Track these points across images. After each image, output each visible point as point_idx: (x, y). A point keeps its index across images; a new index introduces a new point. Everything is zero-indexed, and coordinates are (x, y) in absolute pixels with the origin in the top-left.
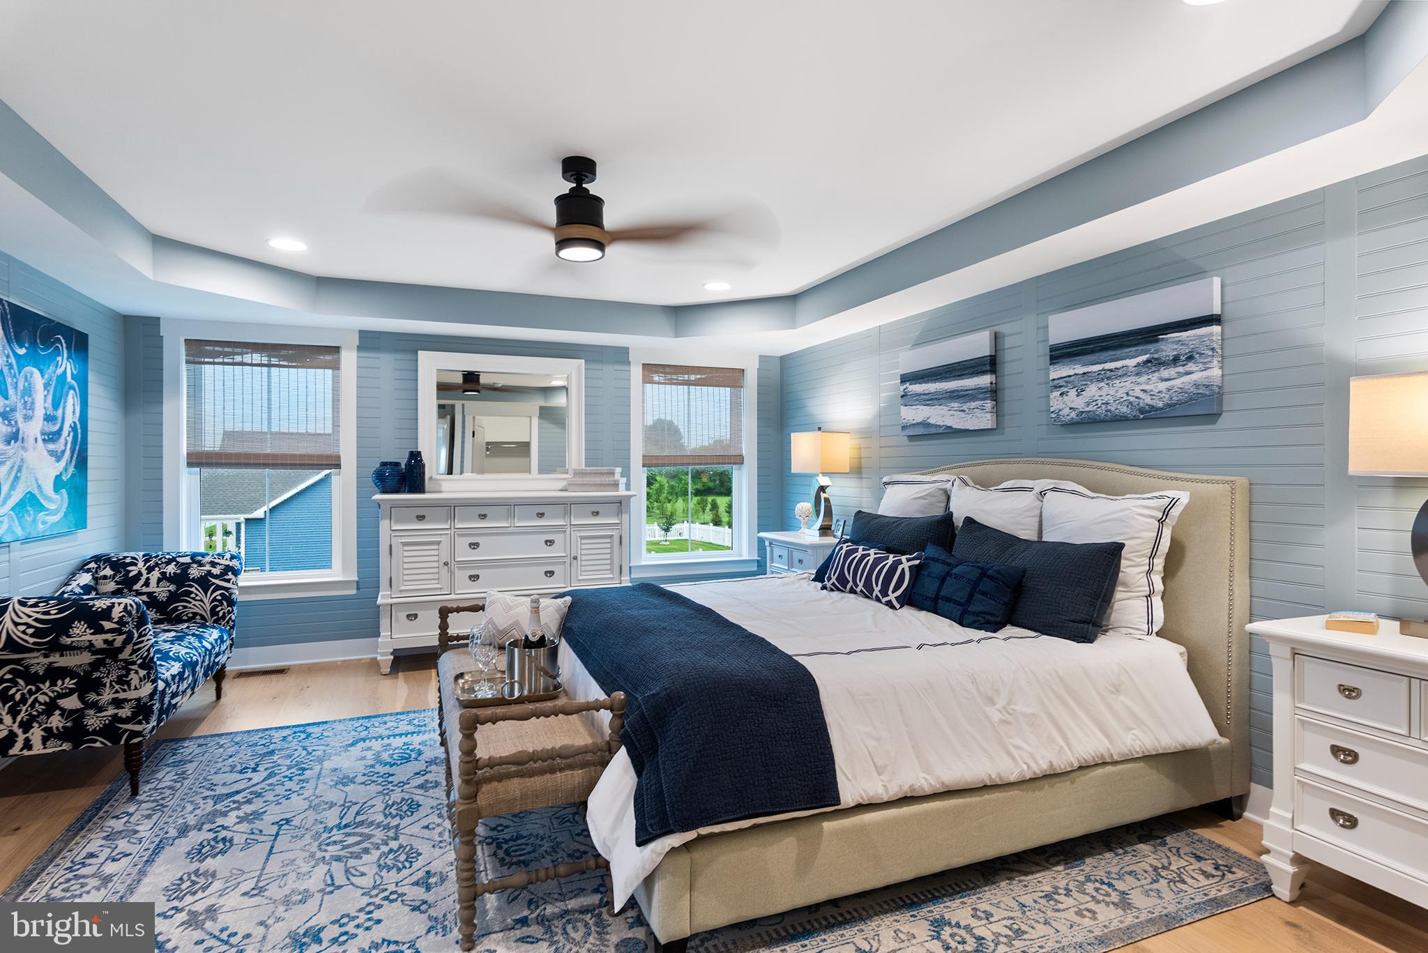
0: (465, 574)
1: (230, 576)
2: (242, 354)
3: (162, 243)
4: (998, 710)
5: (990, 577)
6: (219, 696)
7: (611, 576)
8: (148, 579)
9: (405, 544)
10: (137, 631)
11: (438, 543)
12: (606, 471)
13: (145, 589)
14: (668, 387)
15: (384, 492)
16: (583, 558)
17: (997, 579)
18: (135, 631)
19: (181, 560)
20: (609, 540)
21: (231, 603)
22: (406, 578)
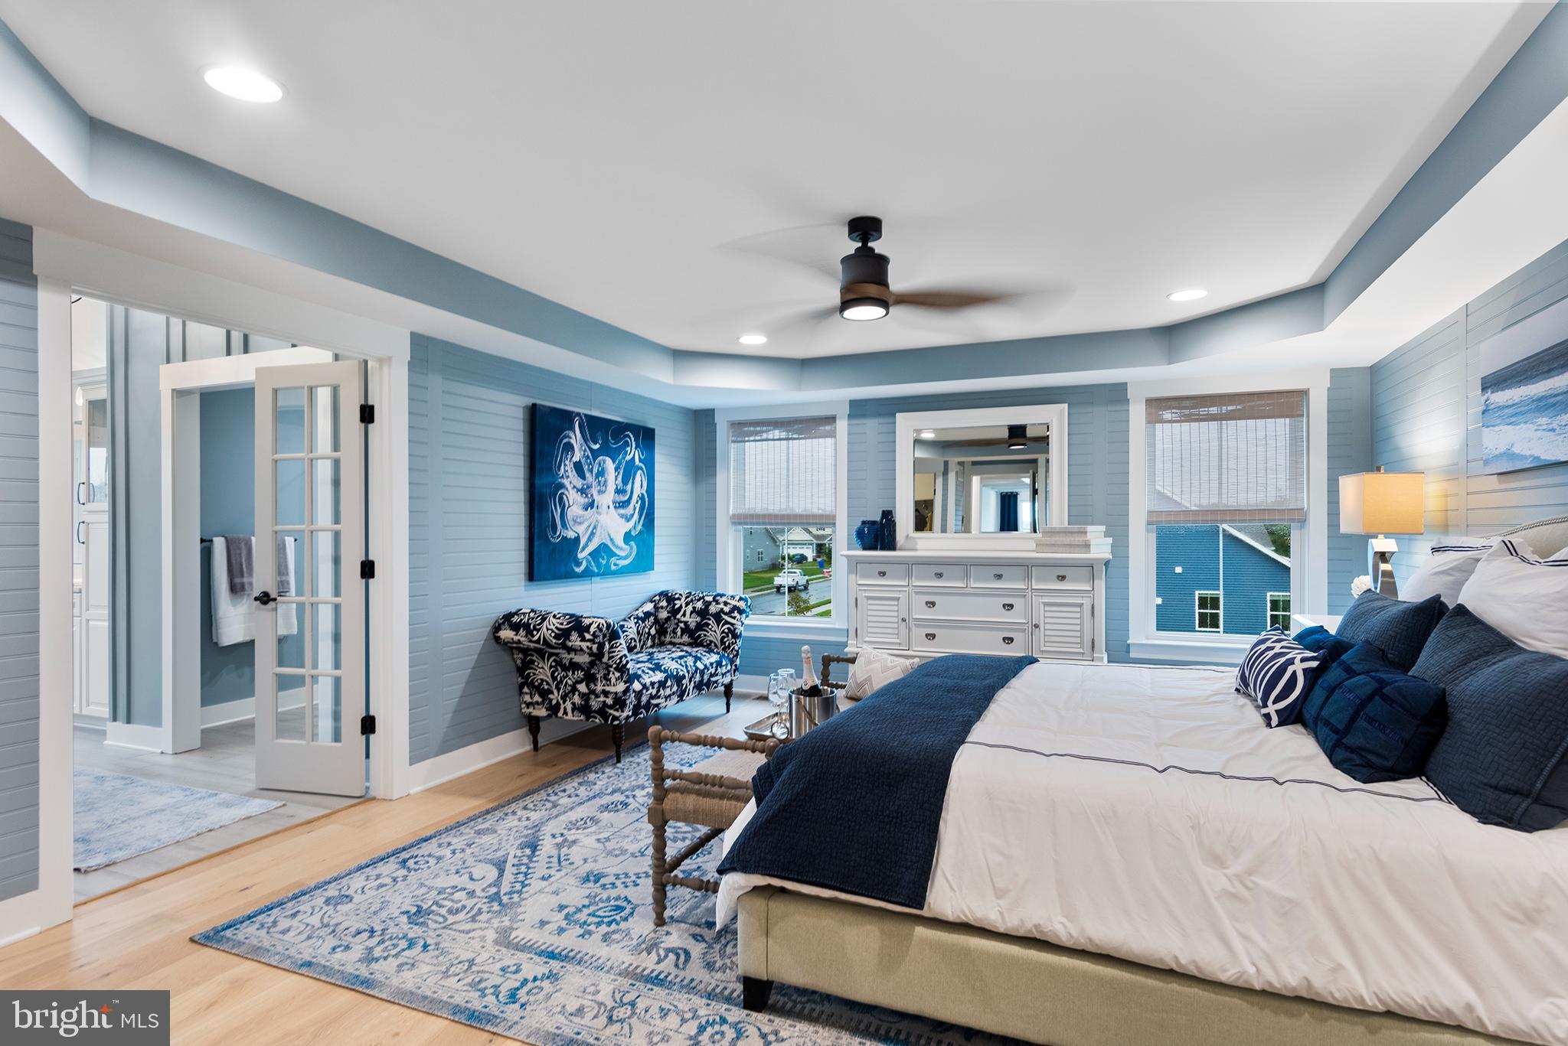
0: (919, 633)
1: (736, 614)
2: (766, 431)
3: (681, 356)
4: (1227, 876)
5: (1385, 698)
6: (728, 711)
7: (1081, 650)
8: (685, 611)
9: (869, 598)
10: (609, 644)
11: (898, 599)
12: (1076, 530)
13: (683, 619)
14: (1185, 425)
15: (865, 549)
16: (1047, 626)
17: (1394, 701)
18: (607, 643)
19: (707, 599)
20: (1078, 609)
21: (736, 636)
22: (870, 630)
